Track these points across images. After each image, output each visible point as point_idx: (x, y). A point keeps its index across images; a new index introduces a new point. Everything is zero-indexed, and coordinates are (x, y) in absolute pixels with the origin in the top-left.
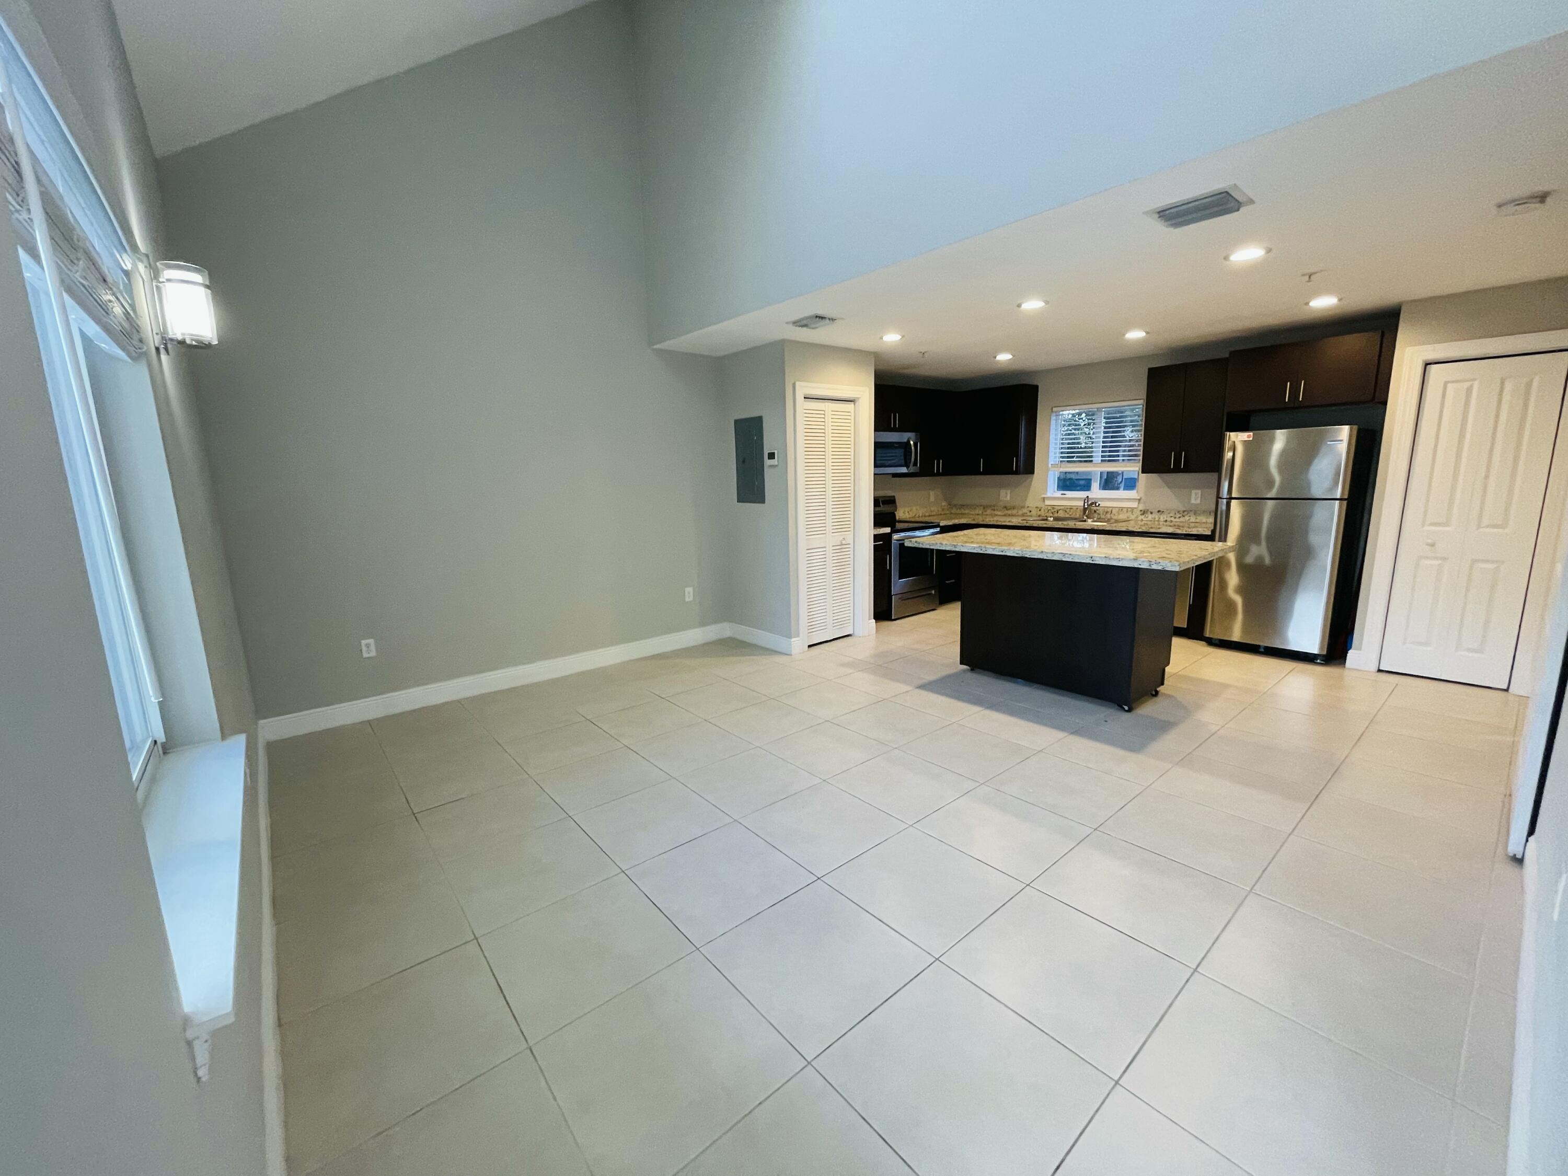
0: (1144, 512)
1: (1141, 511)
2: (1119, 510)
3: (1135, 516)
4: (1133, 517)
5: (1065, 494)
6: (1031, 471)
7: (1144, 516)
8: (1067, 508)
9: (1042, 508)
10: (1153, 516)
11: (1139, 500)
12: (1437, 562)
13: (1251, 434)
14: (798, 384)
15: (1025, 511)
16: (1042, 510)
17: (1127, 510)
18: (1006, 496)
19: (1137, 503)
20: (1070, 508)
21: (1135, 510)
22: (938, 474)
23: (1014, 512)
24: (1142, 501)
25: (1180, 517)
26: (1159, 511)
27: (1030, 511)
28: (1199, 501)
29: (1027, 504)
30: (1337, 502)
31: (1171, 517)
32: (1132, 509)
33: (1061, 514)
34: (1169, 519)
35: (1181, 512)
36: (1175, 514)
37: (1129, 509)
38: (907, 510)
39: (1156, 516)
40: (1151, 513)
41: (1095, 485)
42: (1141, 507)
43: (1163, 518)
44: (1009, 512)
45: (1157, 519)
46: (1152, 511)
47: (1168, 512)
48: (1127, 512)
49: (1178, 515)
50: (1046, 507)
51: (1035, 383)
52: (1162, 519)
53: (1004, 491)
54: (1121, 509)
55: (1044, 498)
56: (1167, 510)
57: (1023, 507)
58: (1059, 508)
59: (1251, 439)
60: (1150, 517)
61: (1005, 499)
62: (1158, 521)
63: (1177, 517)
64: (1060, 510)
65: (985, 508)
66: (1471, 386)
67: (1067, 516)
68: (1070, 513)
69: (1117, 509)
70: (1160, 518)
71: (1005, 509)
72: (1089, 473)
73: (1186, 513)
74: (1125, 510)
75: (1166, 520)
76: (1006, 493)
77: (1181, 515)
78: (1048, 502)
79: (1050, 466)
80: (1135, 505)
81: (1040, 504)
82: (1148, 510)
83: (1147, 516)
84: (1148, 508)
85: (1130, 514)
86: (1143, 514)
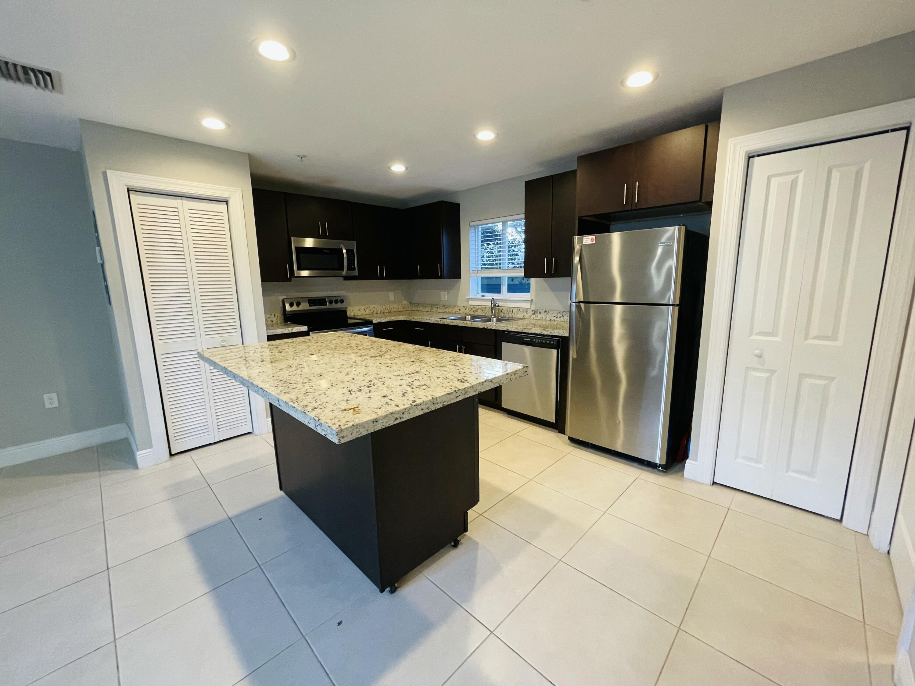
0: (535, 312)
1: (533, 311)
2: (517, 310)
3: (529, 315)
4: (527, 316)
5: (484, 296)
6: (459, 277)
7: (535, 316)
8: (483, 308)
9: (467, 307)
11: (532, 301)
12: (766, 375)
13: (594, 237)
14: (110, 174)
15: (456, 309)
16: (467, 308)
17: (523, 310)
18: (444, 296)
19: (530, 304)
20: (485, 308)
21: (528, 310)
22: (382, 278)
23: (450, 310)
24: (533, 303)
26: (545, 311)
27: (460, 310)
29: (458, 304)
30: (671, 307)
32: (527, 309)
33: (479, 313)
34: (553, 319)
36: (557, 314)
37: (525, 309)
38: (362, 308)
39: (544, 315)
40: (540, 313)
41: (504, 288)
42: (533, 308)
43: (548, 317)
44: (447, 310)
45: (544, 318)
46: (541, 311)
47: (552, 312)
48: (523, 312)
49: (559, 316)
50: (470, 306)
51: (457, 202)
52: (547, 319)
53: (443, 292)
54: (519, 309)
55: (468, 299)
56: (551, 310)
57: (455, 306)
58: (478, 307)
59: (594, 242)
60: (540, 316)
61: (444, 299)
62: (545, 320)
63: (559, 317)
64: (478, 309)
65: (432, 306)
66: (797, 178)
67: (484, 314)
68: (485, 312)
69: (516, 309)
70: (546, 317)
71: (444, 308)
72: (500, 278)
74: (521, 310)
75: (551, 320)
76: (444, 295)
77: (561, 315)
78: (471, 303)
79: (471, 272)
80: (528, 305)
81: (465, 304)
83: (537, 316)
84: (538, 309)
85: (525, 313)
86: (533, 314)
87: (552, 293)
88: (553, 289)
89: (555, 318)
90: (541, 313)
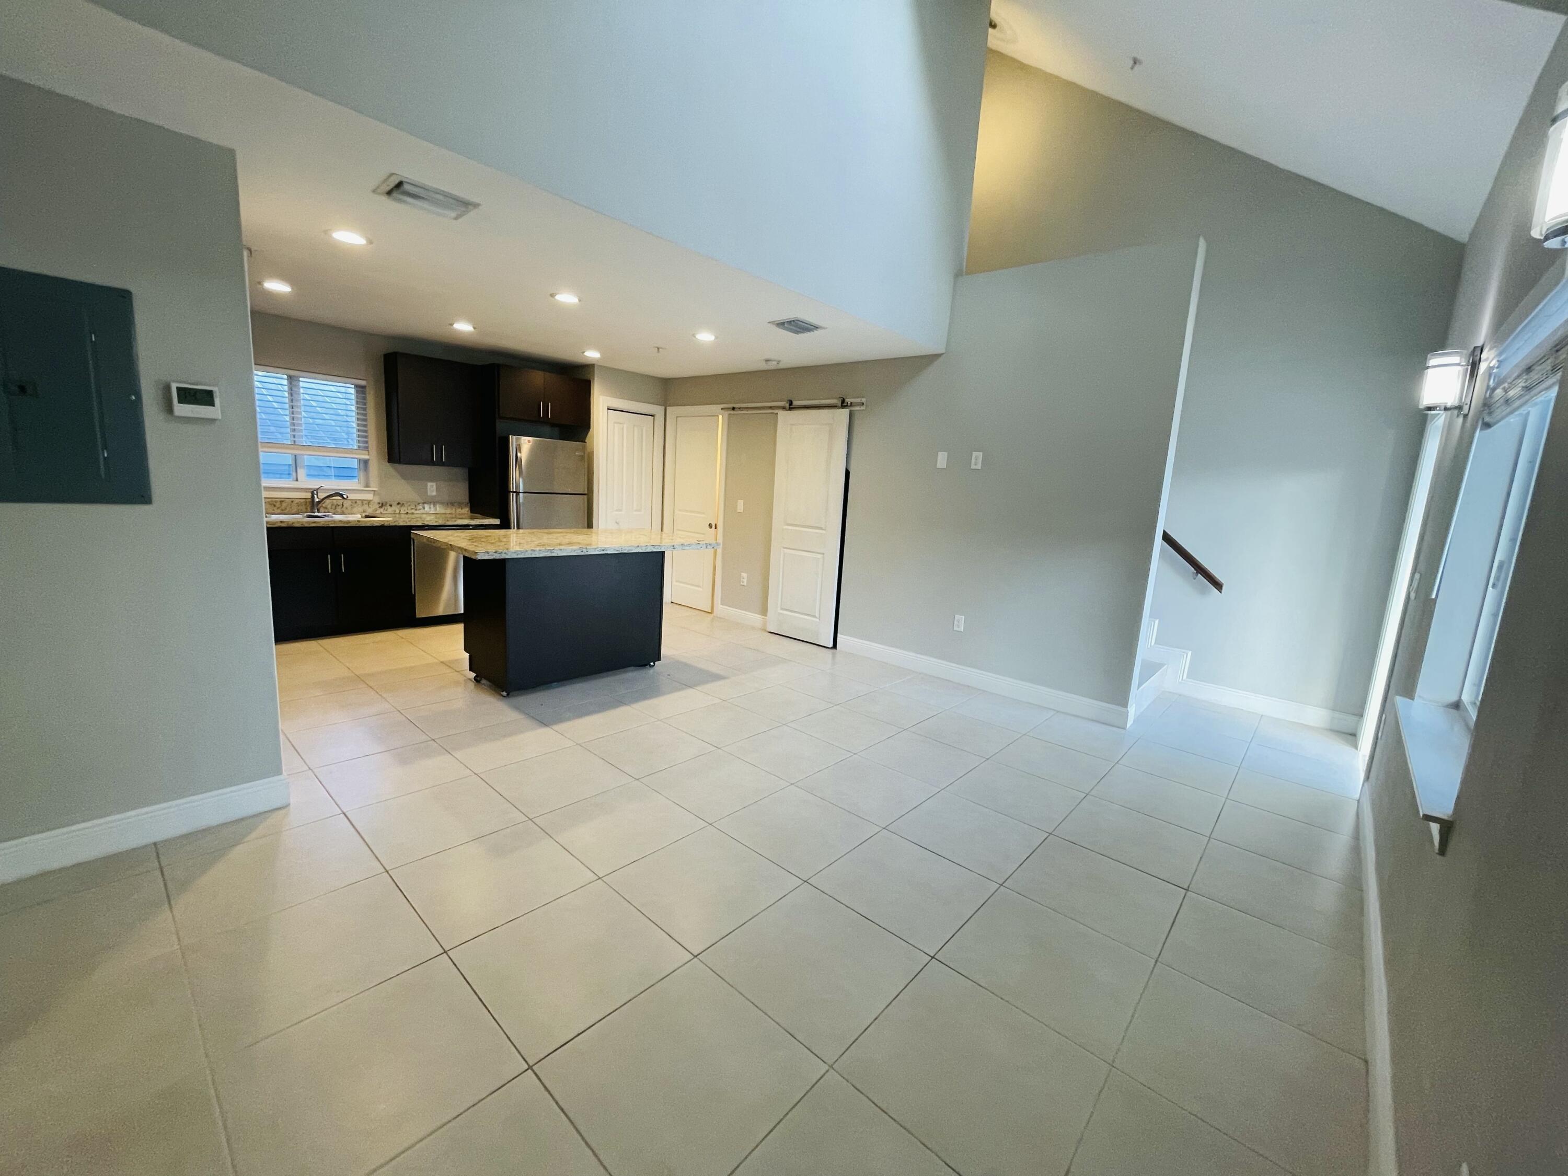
0: (382, 504)
1: (379, 503)
3: (373, 508)
7: (383, 509)
10: (394, 508)
11: (373, 491)
17: (362, 502)
19: (372, 495)
24: (376, 493)
26: (399, 504)
28: (434, 494)
31: (412, 509)
32: (369, 502)
34: (410, 512)
36: (416, 506)
37: (365, 502)
39: (396, 508)
40: (391, 506)
45: (397, 512)
46: (392, 503)
48: (363, 505)
52: (402, 512)
56: (407, 502)
60: (390, 510)
62: (399, 513)
63: (418, 509)
69: (350, 502)
70: (400, 511)
74: (359, 503)
75: (407, 513)
77: (421, 507)
80: (369, 496)
82: (386, 503)
83: (386, 509)
84: (386, 501)
85: (366, 507)
86: (381, 507)
87: (403, 481)
88: (404, 476)
89: (413, 511)
90: (393, 506)
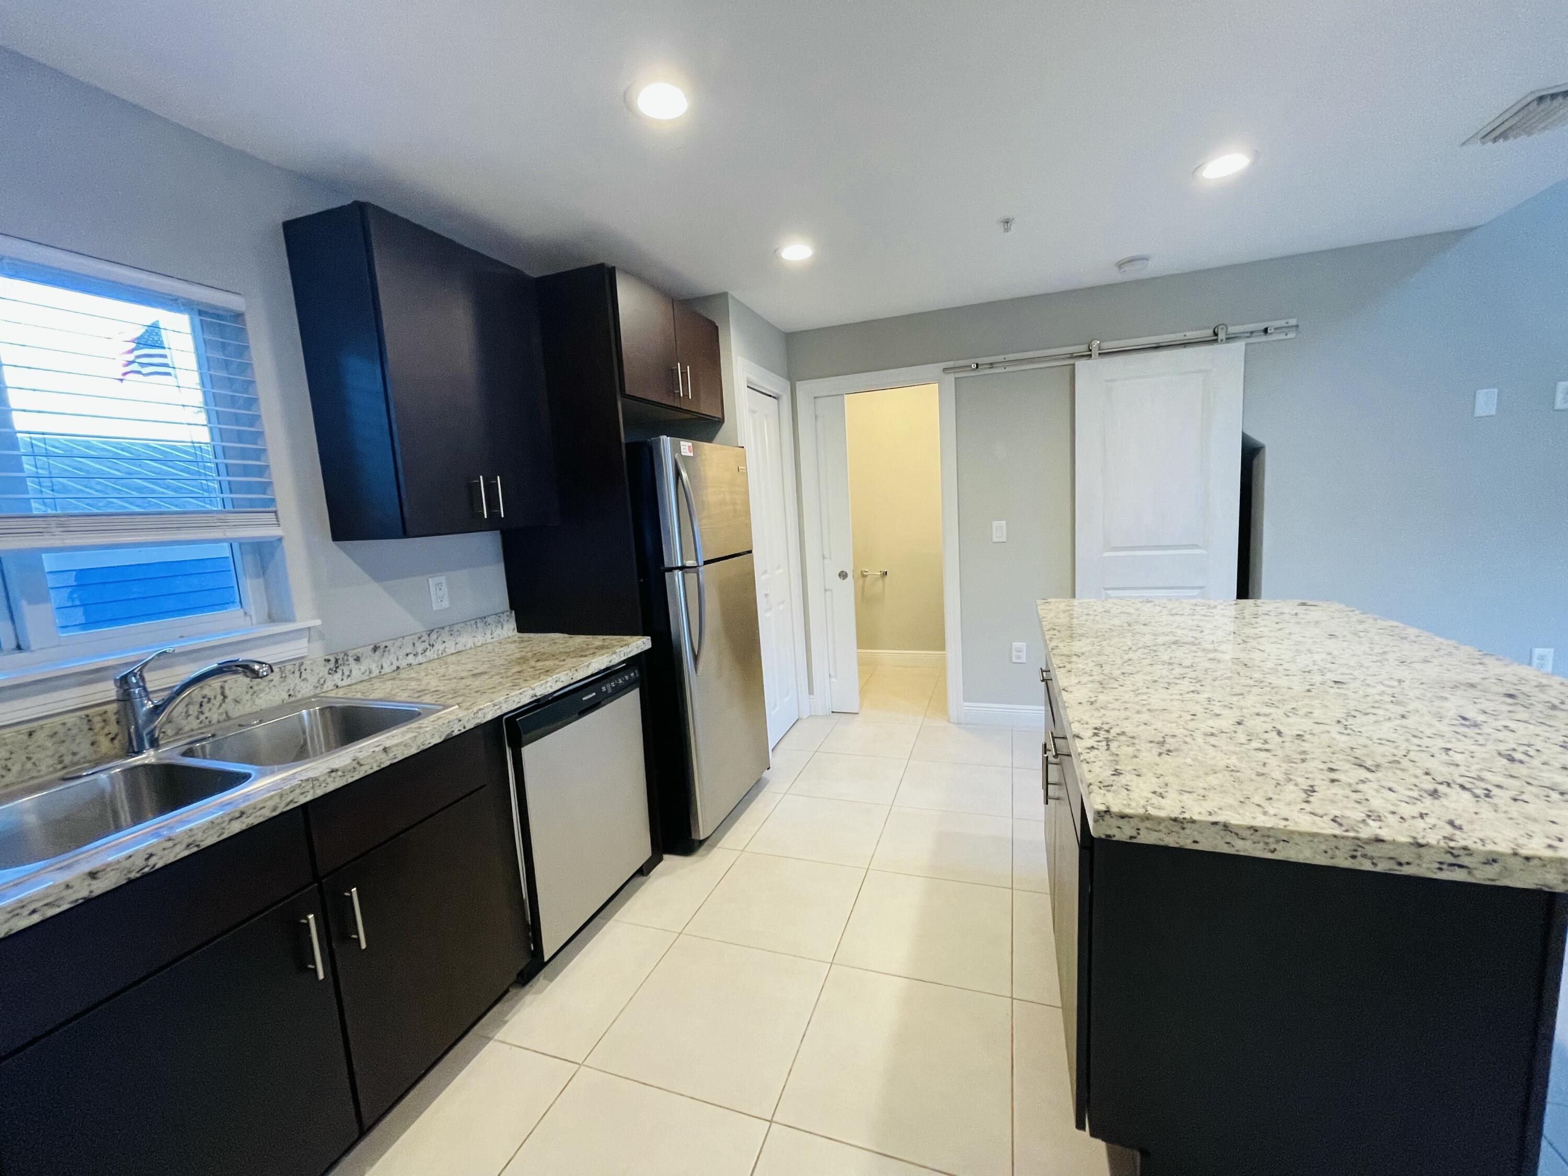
0: (337, 661)
7: (339, 675)
13: (691, 445)
19: (304, 643)
24: (315, 633)
25: (425, 651)
32: (300, 663)
34: (403, 663)
35: (425, 637)
36: (415, 645)
39: (371, 664)
40: (357, 659)
42: (319, 651)
43: (389, 662)
46: (360, 652)
47: (398, 643)
49: (420, 647)
56: (393, 641)
59: (692, 454)
60: (357, 671)
63: (420, 650)
73: (434, 636)
75: (398, 668)
77: (426, 645)
80: (299, 648)
83: (347, 673)
90: (361, 660)
